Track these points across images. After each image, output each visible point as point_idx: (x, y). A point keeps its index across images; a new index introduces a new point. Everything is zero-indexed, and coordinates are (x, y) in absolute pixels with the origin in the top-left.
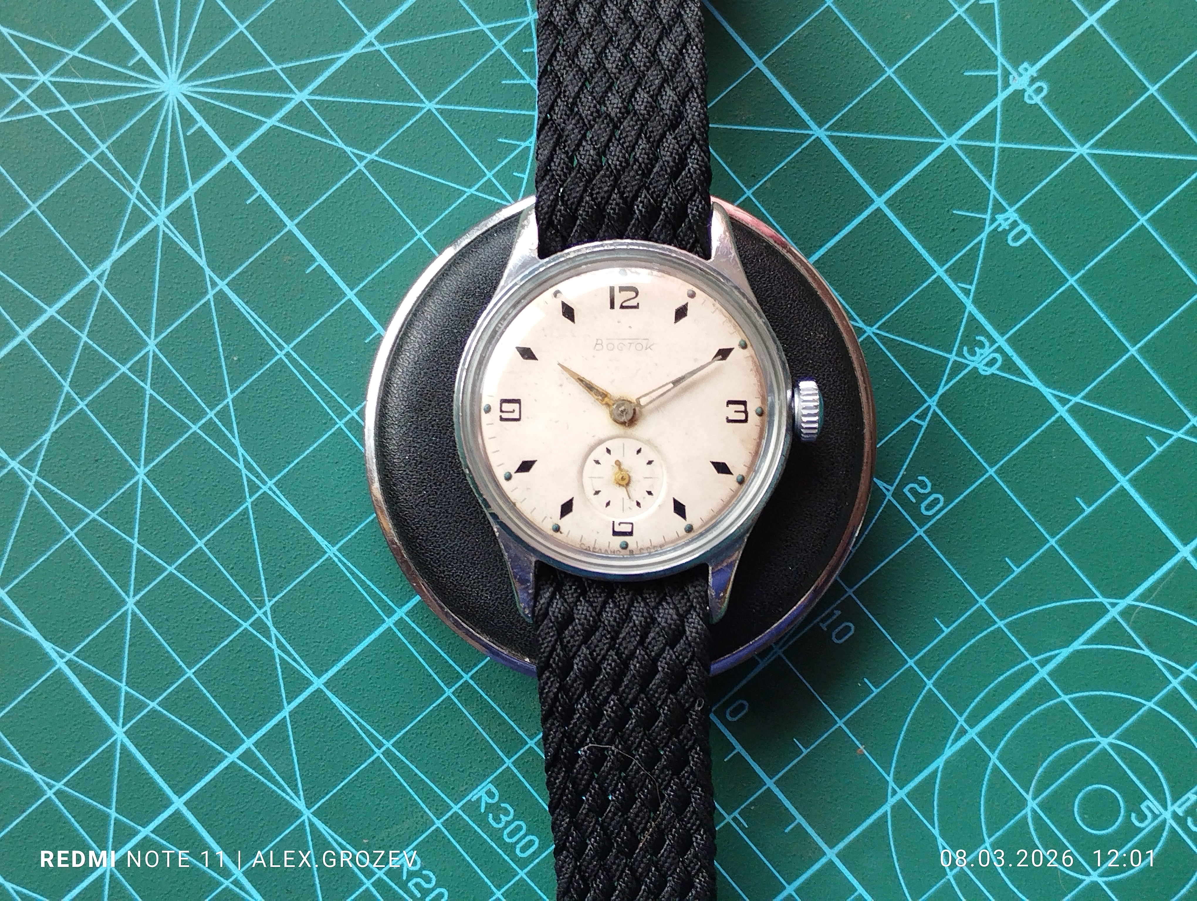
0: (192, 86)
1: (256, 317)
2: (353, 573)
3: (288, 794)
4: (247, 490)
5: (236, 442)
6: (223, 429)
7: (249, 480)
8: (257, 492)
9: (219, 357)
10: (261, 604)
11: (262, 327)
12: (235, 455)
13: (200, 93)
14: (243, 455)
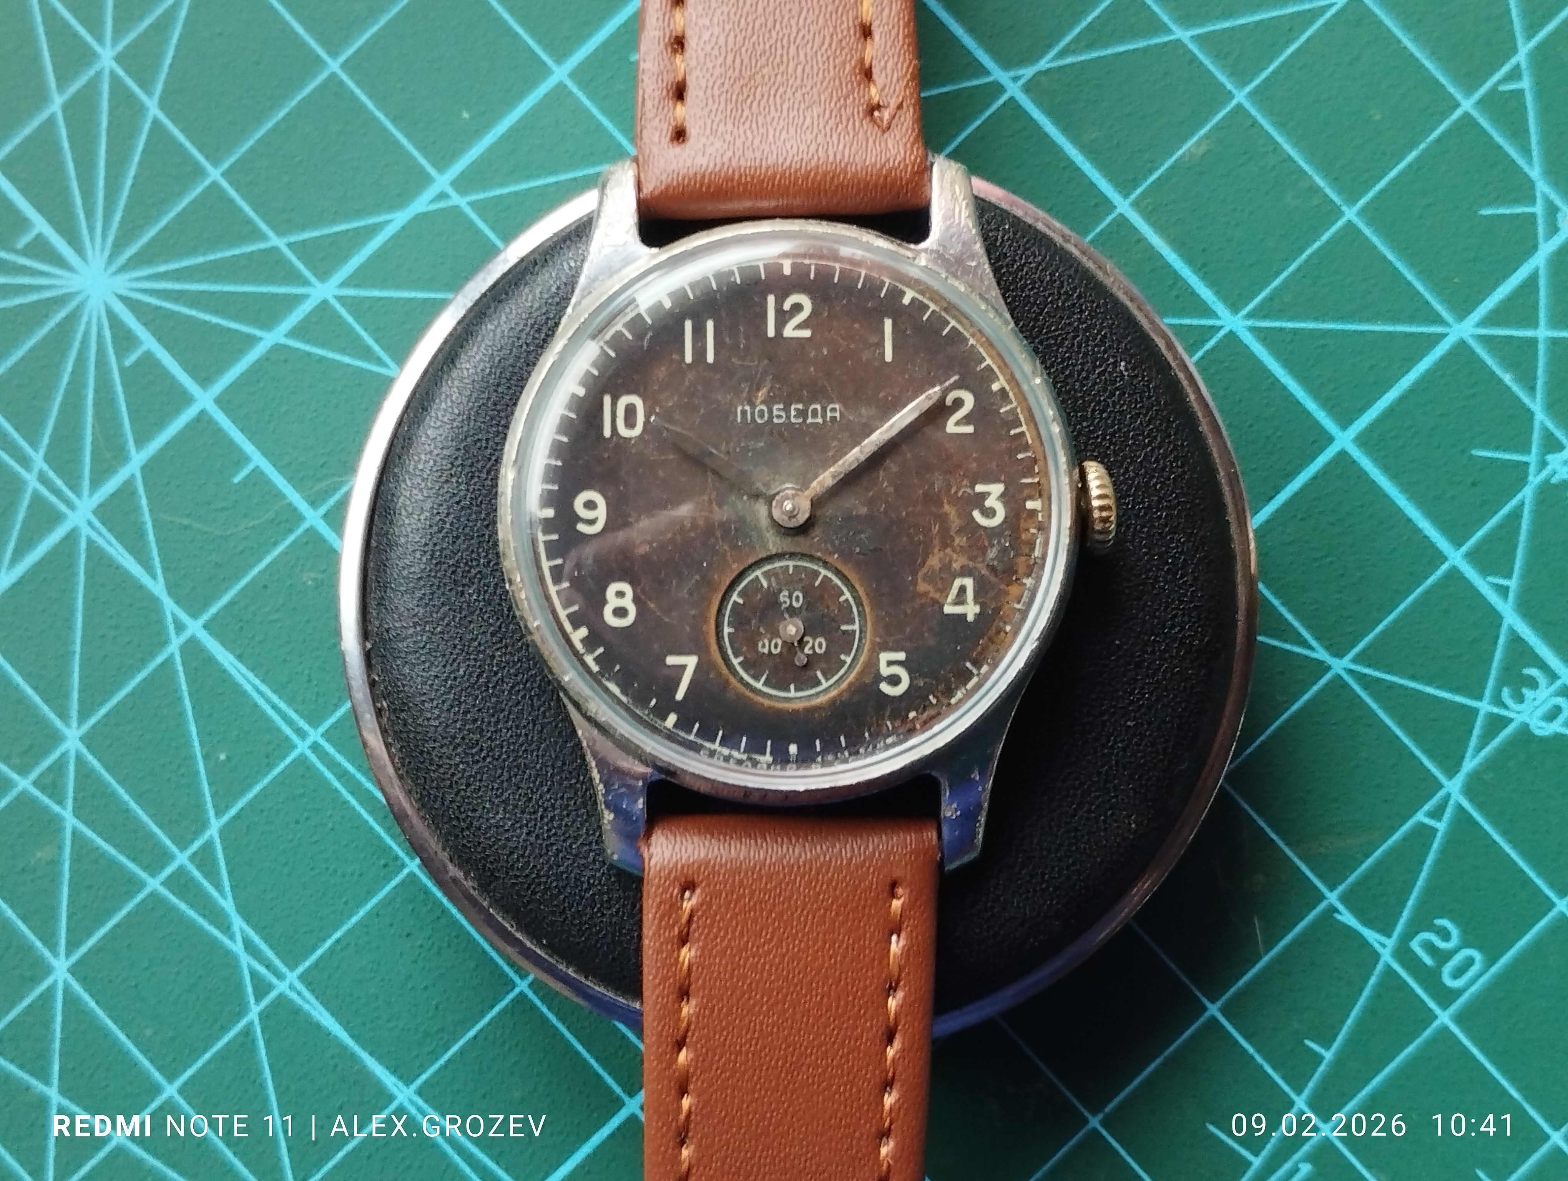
0: (130, 280)
1: (257, 682)
4: (250, 990)
5: (228, 904)
6: (206, 884)
7: (254, 974)
8: (267, 993)
9: (192, 757)
11: (268, 701)
12: (227, 929)
13: (145, 291)
14: (241, 930)
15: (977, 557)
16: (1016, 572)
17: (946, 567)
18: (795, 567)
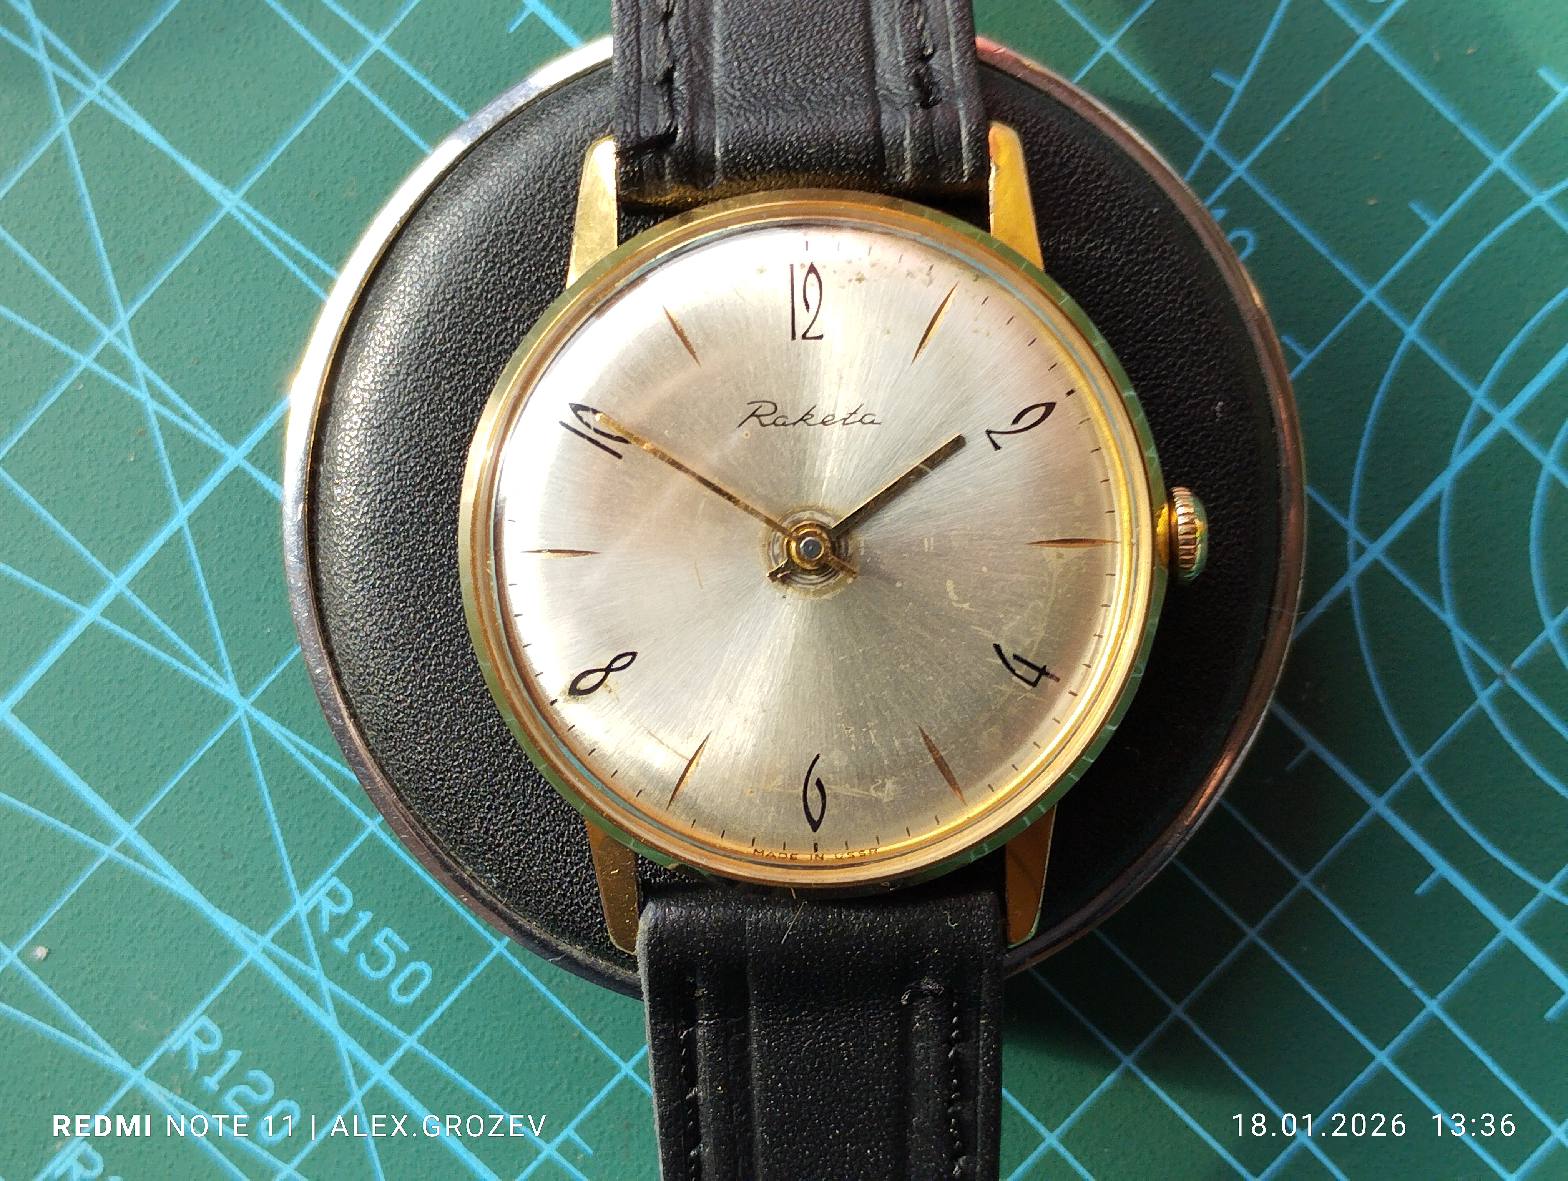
2: (276, 240)
3: (203, 674)
10: (109, 319)
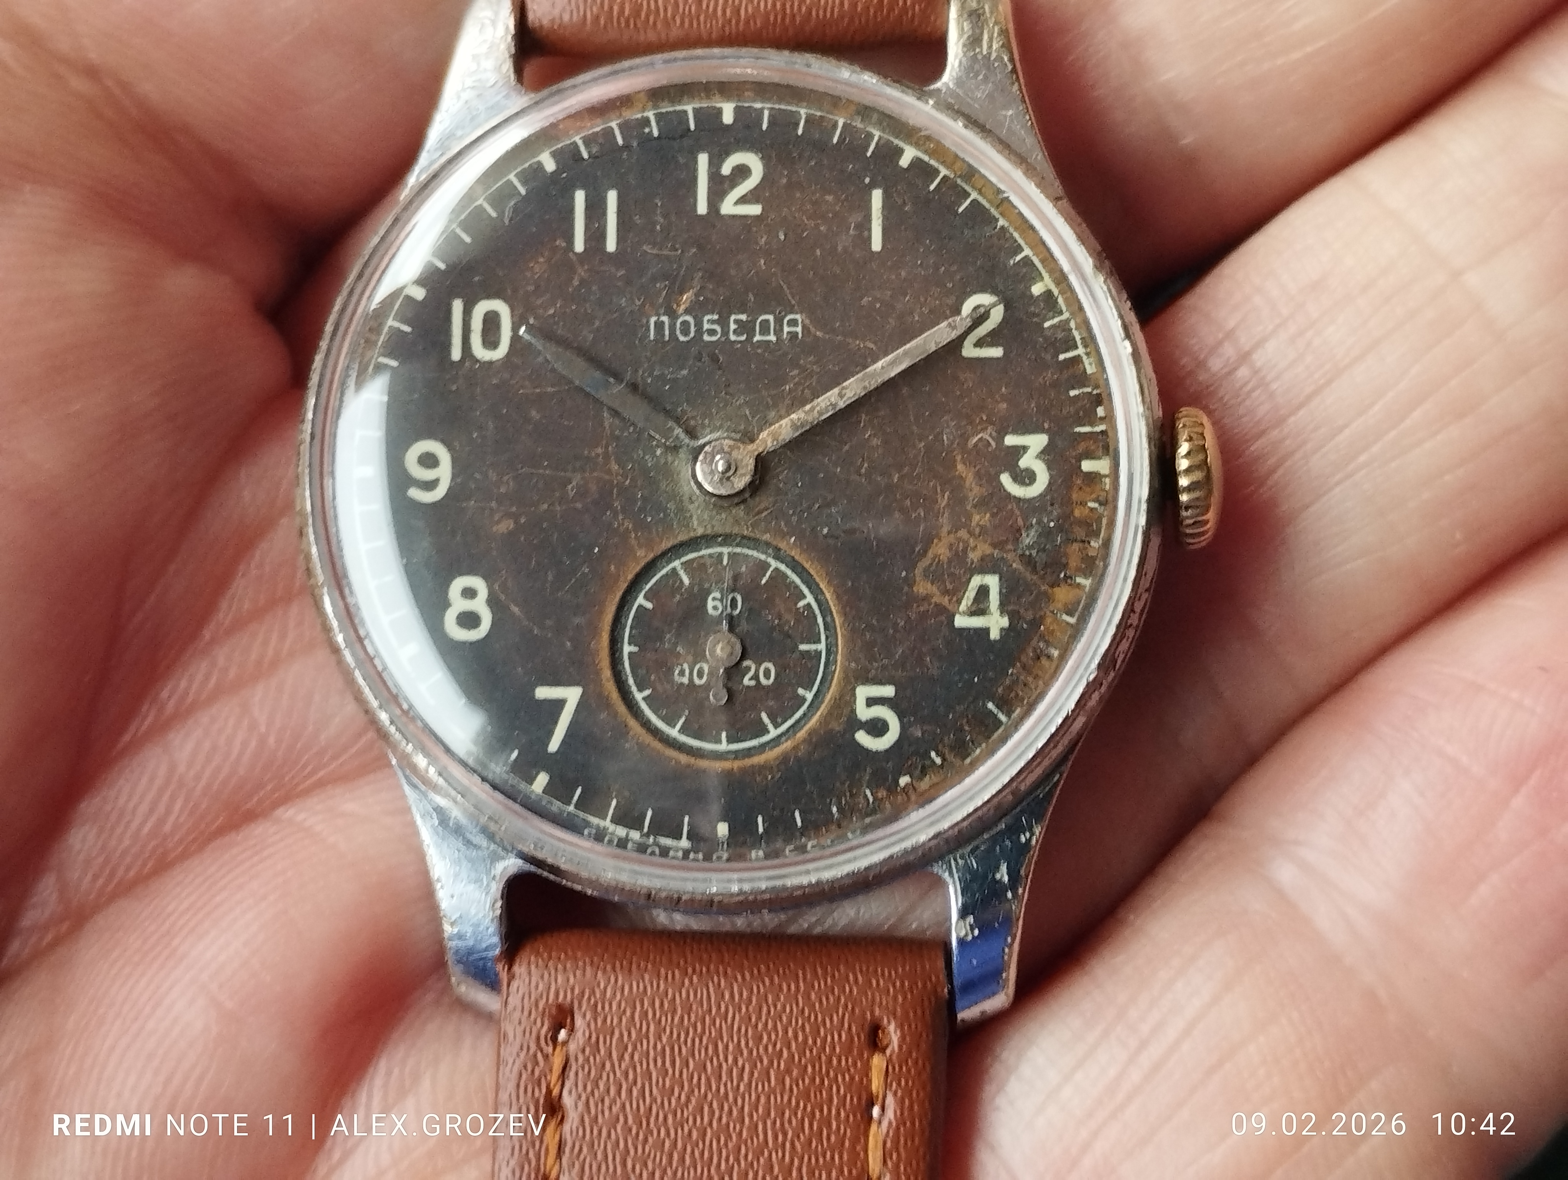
15: (1006, 542)
16: (1065, 566)
17: (959, 556)
18: (731, 556)
